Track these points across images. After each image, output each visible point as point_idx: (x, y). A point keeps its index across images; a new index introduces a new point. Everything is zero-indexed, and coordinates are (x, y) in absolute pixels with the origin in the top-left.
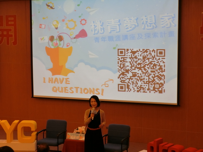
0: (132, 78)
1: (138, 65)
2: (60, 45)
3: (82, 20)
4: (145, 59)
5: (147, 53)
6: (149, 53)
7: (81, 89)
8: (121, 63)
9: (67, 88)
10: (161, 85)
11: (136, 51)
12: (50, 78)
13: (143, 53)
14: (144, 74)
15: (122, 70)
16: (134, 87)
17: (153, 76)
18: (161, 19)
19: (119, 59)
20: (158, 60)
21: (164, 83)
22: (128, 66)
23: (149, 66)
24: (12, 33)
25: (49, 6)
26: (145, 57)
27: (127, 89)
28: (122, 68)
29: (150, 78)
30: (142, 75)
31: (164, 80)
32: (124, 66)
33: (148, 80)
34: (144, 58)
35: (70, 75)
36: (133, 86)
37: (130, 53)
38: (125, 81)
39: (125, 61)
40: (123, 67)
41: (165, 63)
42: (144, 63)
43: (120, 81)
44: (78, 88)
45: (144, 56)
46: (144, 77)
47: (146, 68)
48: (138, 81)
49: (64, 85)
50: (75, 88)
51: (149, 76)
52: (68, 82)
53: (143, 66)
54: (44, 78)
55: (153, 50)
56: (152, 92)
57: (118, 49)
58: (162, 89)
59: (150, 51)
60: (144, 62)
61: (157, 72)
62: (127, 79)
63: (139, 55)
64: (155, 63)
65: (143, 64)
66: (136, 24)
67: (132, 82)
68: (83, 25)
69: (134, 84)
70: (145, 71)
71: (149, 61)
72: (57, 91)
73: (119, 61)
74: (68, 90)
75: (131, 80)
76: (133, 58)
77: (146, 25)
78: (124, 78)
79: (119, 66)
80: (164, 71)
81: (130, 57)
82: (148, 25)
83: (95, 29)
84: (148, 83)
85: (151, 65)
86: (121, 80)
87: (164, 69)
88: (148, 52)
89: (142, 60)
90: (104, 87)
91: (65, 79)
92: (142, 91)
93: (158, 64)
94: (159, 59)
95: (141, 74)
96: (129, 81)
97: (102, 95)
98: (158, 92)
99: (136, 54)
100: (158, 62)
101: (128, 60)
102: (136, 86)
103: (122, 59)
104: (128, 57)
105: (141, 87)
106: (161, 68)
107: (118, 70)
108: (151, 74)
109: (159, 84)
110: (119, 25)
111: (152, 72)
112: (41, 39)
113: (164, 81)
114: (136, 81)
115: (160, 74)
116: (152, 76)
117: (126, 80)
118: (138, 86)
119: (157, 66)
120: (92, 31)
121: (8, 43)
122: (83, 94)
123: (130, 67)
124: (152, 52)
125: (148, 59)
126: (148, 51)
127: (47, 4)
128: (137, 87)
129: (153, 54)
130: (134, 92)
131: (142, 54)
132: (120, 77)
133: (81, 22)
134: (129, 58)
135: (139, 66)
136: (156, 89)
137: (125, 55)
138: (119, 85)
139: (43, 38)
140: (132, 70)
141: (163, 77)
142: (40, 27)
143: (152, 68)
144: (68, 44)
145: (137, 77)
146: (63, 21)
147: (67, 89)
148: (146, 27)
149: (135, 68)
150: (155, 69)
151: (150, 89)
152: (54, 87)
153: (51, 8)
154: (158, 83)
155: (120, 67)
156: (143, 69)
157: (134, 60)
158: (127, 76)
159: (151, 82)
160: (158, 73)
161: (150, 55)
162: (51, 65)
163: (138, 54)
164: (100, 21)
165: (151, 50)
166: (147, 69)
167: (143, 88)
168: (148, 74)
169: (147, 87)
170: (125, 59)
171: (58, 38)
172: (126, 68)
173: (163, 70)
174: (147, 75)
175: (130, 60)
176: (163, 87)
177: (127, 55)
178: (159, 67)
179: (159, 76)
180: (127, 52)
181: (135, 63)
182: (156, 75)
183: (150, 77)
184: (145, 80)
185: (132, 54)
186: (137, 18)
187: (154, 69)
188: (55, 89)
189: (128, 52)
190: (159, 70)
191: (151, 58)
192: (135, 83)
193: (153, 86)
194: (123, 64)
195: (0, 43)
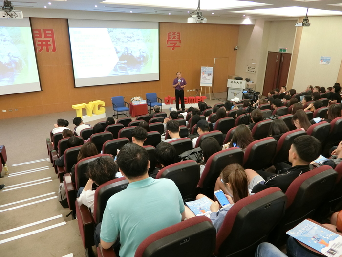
24: (51, 43)
121: (48, 51)
195: (40, 51)
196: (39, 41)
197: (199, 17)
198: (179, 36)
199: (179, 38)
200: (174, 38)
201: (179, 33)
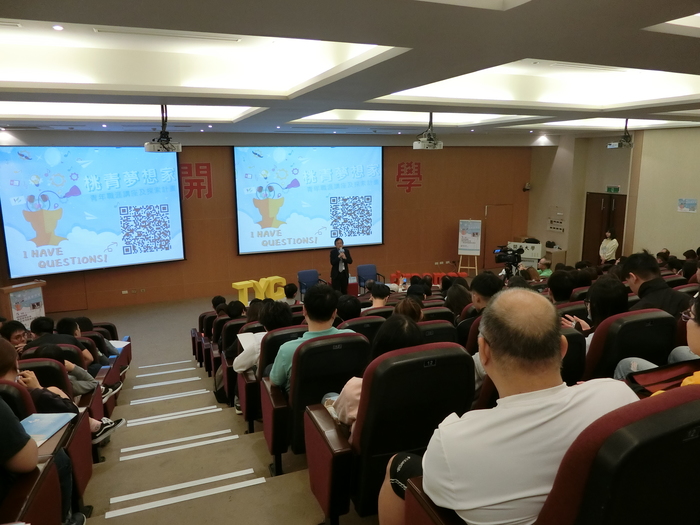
0: (343, 223)
2: (270, 195)
3: (294, 169)
4: (355, 206)
5: (356, 200)
7: (294, 239)
9: (279, 240)
10: (368, 228)
11: (347, 198)
12: (259, 232)
13: (353, 200)
14: (354, 219)
15: (334, 217)
17: (362, 221)
18: (368, 168)
19: (331, 207)
21: (371, 226)
22: (340, 213)
23: (358, 211)
24: (205, 184)
25: (255, 154)
30: (352, 220)
31: (371, 223)
32: (336, 213)
33: (357, 225)
34: (354, 204)
35: (282, 227)
36: (344, 231)
37: (342, 200)
41: (371, 208)
42: (354, 209)
44: (291, 240)
46: (354, 222)
48: (349, 226)
49: (275, 237)
50: (288, 239)
51: (358, 221)
52: (279, 234)
54: (252, 233)
55: (362, 196)
56: (362, 235)
57: (331, 198)
58: (369, 231)
62: (340, 225)
64: (363, 209)
65: (353, 211)
66: (347, 174)
67: (343, 228)
68: (295, 174)
70: (355, 216)
71: (358, 207)
72: (268, 245)
73: (332, 209)
74: (280, 243)
76: (344, 205)
77: (355, 174)
78: (336, 225)
80: (371, 215)
81: (342, 204)
82: (357, 174)
83: (308, 178)
84: (357, 227)
85: (360, 210)
86: (333, 227)
89: (352, 207)
90: (317, 235)
91: (277, 231)
94: (367, 205)
98: (366, 234)
99: (347, 201)
100: (366, 208)
101: (340, 207)
103: (335, 207)
104: (340, 204)
105: (351, 232)
106: (368, 213)
107: (331, 217)
108: (360, 219)
110: (331, 174)
111: (361, 216)
112: (247, 190)
115: (367, 218)
117: (338, 226)
118: (349, 231)
119: (365, 211)
120: (305, 180)
121: (199, 196)
122: (296, 244)
123: (342, 214)
124: (361, 199)
125: (358, 205)
126: (357, 198)
127: (254, 152)
130: (345, 236)
132: (333, 224)
133: (293, 171)
135: (350, 212)
136: (364, 232)
137: (337, 203)
138: (331, 231)
139: (250, 189)
140: (343, 217)
141: (370, 220)
142: (246, 177)
143: (361, 213)
144: (279, 195)
145: (348, 222)
146: (273, 170)
148: (356, 176)
149: (346, 214)
150: (363, 214)
151: (359, 232)
152: (264, 241)
153: (259, 156)
155: (333, 214)
156: (353, 215)
157: (345, 207)
158: (339, 223)
159: (360, 225)
161: (359, 201)
162: (260, 218)
163: (349, 201)
164: (313, 171)
165: (360, 197)
166: (357, 214)
167: (353, 232)
170: (337, 206)
171: (267, 188)
172: (338, 215)
174: (356, 220)
175: (342, 208)
177: (339, 202)
179: (367, 220)
180: (339, 200)
181: (346, 210)
182: (364, 220)
184: (355, 225)
186: (348, 168)
190: (367, 215)
191: (360, 204)
192: (346, 228)
193: (362, 229)
194: (335, 211)
195: (188, 196)
196: (187, 181)
197: (430, 140)
198: (419, 168)
199: (419, 172)
200: (410, 171)
201: (419, 164)
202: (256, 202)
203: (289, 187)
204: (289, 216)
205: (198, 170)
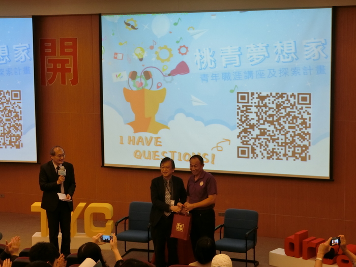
0: (259, 137)
1: (269, 118)
2: (147, 85)
3: (181, 47)
4: (280, 108)
5: (282, 99)
6: (286, 98)
7: (180, 154)
8: (243, 114)
9: (157, 152)
10: (304, 149)
11: (266, 95)
12: (130, 137)
13: (277, 98)
14: (278, 131)
15: (243, 125)
16: (263, 151)
17: (293, 135)
18: (305, 46)
19: (239, 109)
20: (300, 110)
21: (310, 145)
22: (253, 119)
23: (285, 118)
24: (68, 66)
25: (128, 25)
26: (280, 105)
27: (251, 155)
28: (243, 122)
29: (287, 138)
30: (275, 132)
31: (309, 141)
32: (247, 119)
33: (284, 141)
34: (278, 106)
35: (162, 133)
36: (261, 150)
37: (257, 98)
38: (248, 141)
39: (248, 111)
40: (245, 121)
41: (310, 114)
42: (278, 115)
43: (241, 143)
44: (175, 153)
45: (278, 103)
46: (278, 136)
47: (281, 122)
48: (269, 142)
49: (152, 147)
50: (171, 152)
51: (285, 135)
52: (158, 143)
53: (277, 118)
54: (122, 138)
55: (293, 94)
56: (291, 159)
57: (238, 93)
58: (306, 154)
59: (288, 96)
60: (278, 113)
61: (298, 129)
62: (252, 138)
63: (271, 102)
64: (295, 115)
65: (277, 117)
66: (266, 55)
67: (259, 143)
68: (183, 54)
69: (262, 147)
70: (280, 126)
71: (285, 111)
72: (142, 158)
73: (239, 111)
74: (159, 156)
75: (257, 140)
76: (261, 107)
77: (281, 56)
78: (247, 138)
79: (240, 118)
80: (310, 127)
81: (257, 104)
82: (284, 56)
83: (202, 61)
84: (284, 144)
85: (289, 117)
86: (242, 141)
87: (310, 124)
88: (284, 97)
89: (275, 110)
90: (215, 151)
91: (155, 138)
92: (275, 157)
93: (300, 116)
94: (302, 108)
95: (273, 131)
96: (255, 141)
97: (213, 163)
98: (300, 159)
99: (266, 101)
100: (300, 113)
101: (254, 109)
102: (265, 150)
103: (245, 109)
104: (253, 105)
105: (273, 152)
106: (304, 123)
107: (238, 125)
108: (289, 132)
109: (302, 147)
110: (239, 55)
111: (290, 128)
112: (116, 76)
113: (310, 143)
114: (266, 142)
115: (302, 132)
116: (291, 135)
117: (250, 140)
118: (269, 150)
119: (298, 119)
120: (197, 64)
121: (64, 82)
122: (183, 161)
123: (257, 121)
124: (291, 97)
125: (285, 108)
126: (284, 95)
127: (126, 22)
128: (268, 152)
129: (292, 100)
130: (262, 158)
131: (275, 100)
132: (241, 136)
133: (179, 50)
134: (255, 106)
135: (271, 119)
136: (296, 155)
137: (248, 102)
138: (238, 147)
139: (119, 75)
140: (259, 126)
141: (308, 136)
142: (115, 58)
143: (291, 122)
144: (159, 85)
145: (268, 136)
146: (152, 48)
147: (157, 154)
148: (282, 60)
149: (264, 121)
150: (295, 124)
151: (287, 155)
152: (137, 151)
153: (133, 27)
154: (299, 146)
155: (241, 120)
156: (276, 123)
157: (262, 110)
158: (252, 135)
159: (289, 143)
160: (300, 129)
161: (287, 102)
162: (132, 117)
163: (269, 100)
164: (210, 49)
165: (290, 94)
166: (283, 124)
167: (276, 152)
168: (284, 131)
169: (283, 152)
170: (248, 108)
171: (143, 74)
172: (250, 122)
173: (308, 126)
174: (282, 132)
175: (257, 110)
176: (308, 152)
177: (252, 101)
178: (302, 120)
179: (302, 134)
180: (252, 98)
181: (264, 115)
182: (296, 134)
183: (288, 136)
184: (280, 141)
185: (259, 100)
186: (268, 45)
187: (293, 123)
188: (138, 154)
189: (254, 98)
190: (302, 126)
191: (289, 107)
192: (264, 145)
193: (293, 149)
194: (245, 116)
195: (50, 82)
196: (50, 61)
202: (128, 94)
203: (173, 73)
204: (172, 118)
205: (63, 47)
